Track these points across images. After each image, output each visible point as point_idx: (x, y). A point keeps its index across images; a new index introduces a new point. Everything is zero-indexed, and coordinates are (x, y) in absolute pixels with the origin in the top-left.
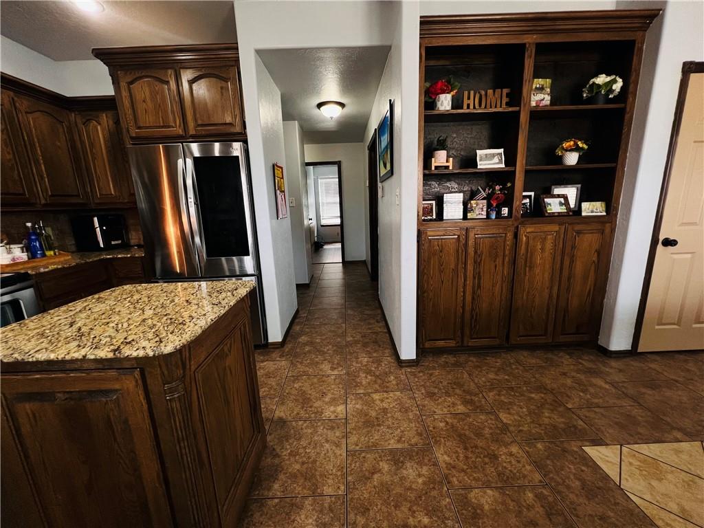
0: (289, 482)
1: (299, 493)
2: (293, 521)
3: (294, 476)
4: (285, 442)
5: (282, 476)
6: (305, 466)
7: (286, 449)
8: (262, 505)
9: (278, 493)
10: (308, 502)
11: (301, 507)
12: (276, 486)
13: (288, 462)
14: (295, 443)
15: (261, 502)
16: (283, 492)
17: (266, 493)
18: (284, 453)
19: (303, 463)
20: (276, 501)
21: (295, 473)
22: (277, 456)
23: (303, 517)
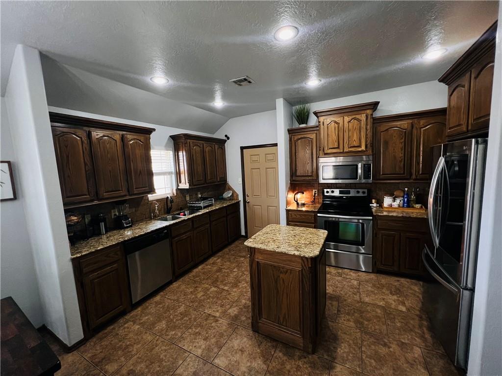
0: (280, 361)
1: (272, 364)
2: (260, 358)
3: (283, 364)
4: (309, 365)
5: (285, 358)
6: (287, 372)
7: (304, 365)
8: (273, 347)
9: (276, 354)
10: (265, 367)
11: (265, 362)
12: (280, 354)
13: (293, 363)
14: (307, 371)
15: (275, 347)
16: (276, 357)
17: (279, 349)
18: (300, 362)
19: (289, 371)
20: (273, 353)
21: (284, 365)
22: (300, 358)
23: (259, 362)
